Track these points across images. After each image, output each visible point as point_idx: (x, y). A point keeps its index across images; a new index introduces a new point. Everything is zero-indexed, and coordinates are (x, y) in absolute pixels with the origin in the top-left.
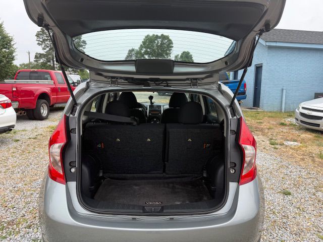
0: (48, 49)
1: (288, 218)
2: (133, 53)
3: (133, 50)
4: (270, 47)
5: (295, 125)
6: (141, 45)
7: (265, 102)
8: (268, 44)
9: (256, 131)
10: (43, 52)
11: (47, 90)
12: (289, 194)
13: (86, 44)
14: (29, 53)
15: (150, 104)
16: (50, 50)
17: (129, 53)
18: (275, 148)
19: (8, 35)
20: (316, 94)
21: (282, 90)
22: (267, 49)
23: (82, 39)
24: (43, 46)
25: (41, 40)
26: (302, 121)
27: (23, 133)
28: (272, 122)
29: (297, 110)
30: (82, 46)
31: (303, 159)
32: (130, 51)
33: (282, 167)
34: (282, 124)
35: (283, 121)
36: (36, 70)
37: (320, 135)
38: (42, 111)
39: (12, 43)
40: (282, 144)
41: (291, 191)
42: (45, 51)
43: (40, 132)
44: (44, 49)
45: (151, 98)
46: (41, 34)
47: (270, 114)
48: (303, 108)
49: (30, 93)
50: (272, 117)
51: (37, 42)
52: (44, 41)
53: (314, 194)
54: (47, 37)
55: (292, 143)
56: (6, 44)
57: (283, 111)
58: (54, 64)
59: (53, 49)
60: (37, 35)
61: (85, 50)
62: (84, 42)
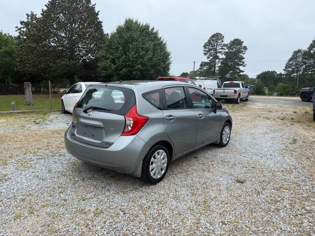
0: (211, 58)
2: (299, 54)
3: (299, 51)
6: (311, 45)
10: (207, 61)
13: (246, 49)
14: (195, 62)
16: (213, 58)
17: (293, 55)
23: (243, 45)
24: (208, 55)
25: (207, 50)
30: (242, 52)
32: (295, 52)
42: (209, 59)
44: (208, 58)
46: (207, 45)
51: (204, 52)
52: (210, 50)
54: (212, 46)
58: (215, 70)
59: (216, 57)
60: (205, 47)
61: (244, 56)
62: (245, 48)
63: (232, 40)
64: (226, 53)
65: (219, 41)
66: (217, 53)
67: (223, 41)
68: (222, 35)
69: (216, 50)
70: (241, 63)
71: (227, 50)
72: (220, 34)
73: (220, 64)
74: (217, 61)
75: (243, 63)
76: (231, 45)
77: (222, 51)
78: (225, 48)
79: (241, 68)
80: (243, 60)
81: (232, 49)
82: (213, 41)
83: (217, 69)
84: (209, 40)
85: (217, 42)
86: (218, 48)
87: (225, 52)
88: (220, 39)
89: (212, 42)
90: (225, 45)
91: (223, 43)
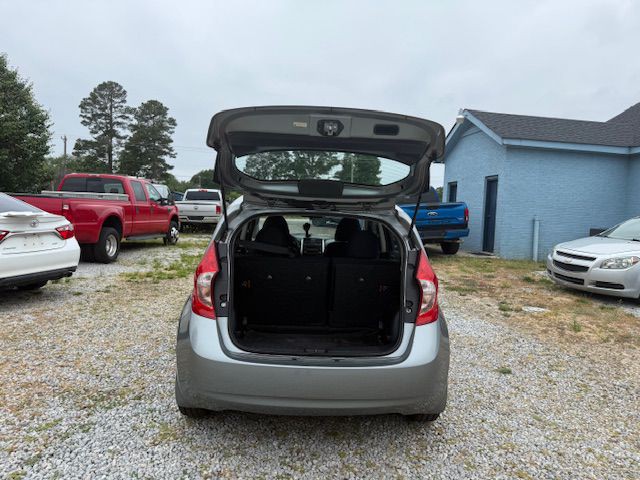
0: (101, 133)
1: (499, 397)
4: (510, 148)
5: (549, 282)
7: (503, 242)
8: (506, 142)
9: (481, 289)
10: (91, 138)
11: (117, 209)
12: (509, 372)
13: (175, 125)
14: (65, 139)
15: (304, 236)
16: (105, 134)
18: (505, 315)
19: (41, 108)
20: (591, 230)
21: (534, 221)
22: (505, 151)
23: (168, 116)
24: (92, 127)
25: (89, 115)
26: (557, 275)
27: (82, 283)
28: (510, 276)
29: (549, 257)
30: (167, 129)
31: (545, 332)
33: (508, 340)
34: (528, 280)
35: (529, 275)
36: (98, 175)
37: (586, 299)
38: (108, 247)
39: (47, 124)
40: (518, 310)
41: (513, 370)
42: (96, 136)
43: (111, 281)
44: (93, 132)
45: (306, 227)
46: (89, 104)
47: (510, 264)
48: (559, 253)
49: (90, 215)
50: (512, 268)
51: (82, 119)
52: (95, 117)
53: (546, 374)
54: (100, 109)
55: (536, 309)
56: (36, 126)
57: (535, 258)
58: (110, 161)
59: (111, 133)
60: (82, 106)
61: (172, 137)
62: (172, 122)
63: (145, 102)
64: (134, 128)
65: (116, 100)
66: (112, 125)
67: (124, 101)
68: (121, 88)
69: (109, 117)
70: (167, 151)
71: (135, 122)
72: (117, 85)
73: (121, 149)
74: (114, 141)
75: (171, 149)
76: (144, 112)
77: (125, 121)
78: (131, 116)
79: (168, 160)
80: (171, 145)
81: (146, 121)
82: (102, 96)
83: (115, 157)
84: (92, 94)
85: (111, 101)
86: (114, 115)
87: (131, 125)
88: (118, 96)
89: (99, 98)
90: (130, 110)
91: (124, 105)
